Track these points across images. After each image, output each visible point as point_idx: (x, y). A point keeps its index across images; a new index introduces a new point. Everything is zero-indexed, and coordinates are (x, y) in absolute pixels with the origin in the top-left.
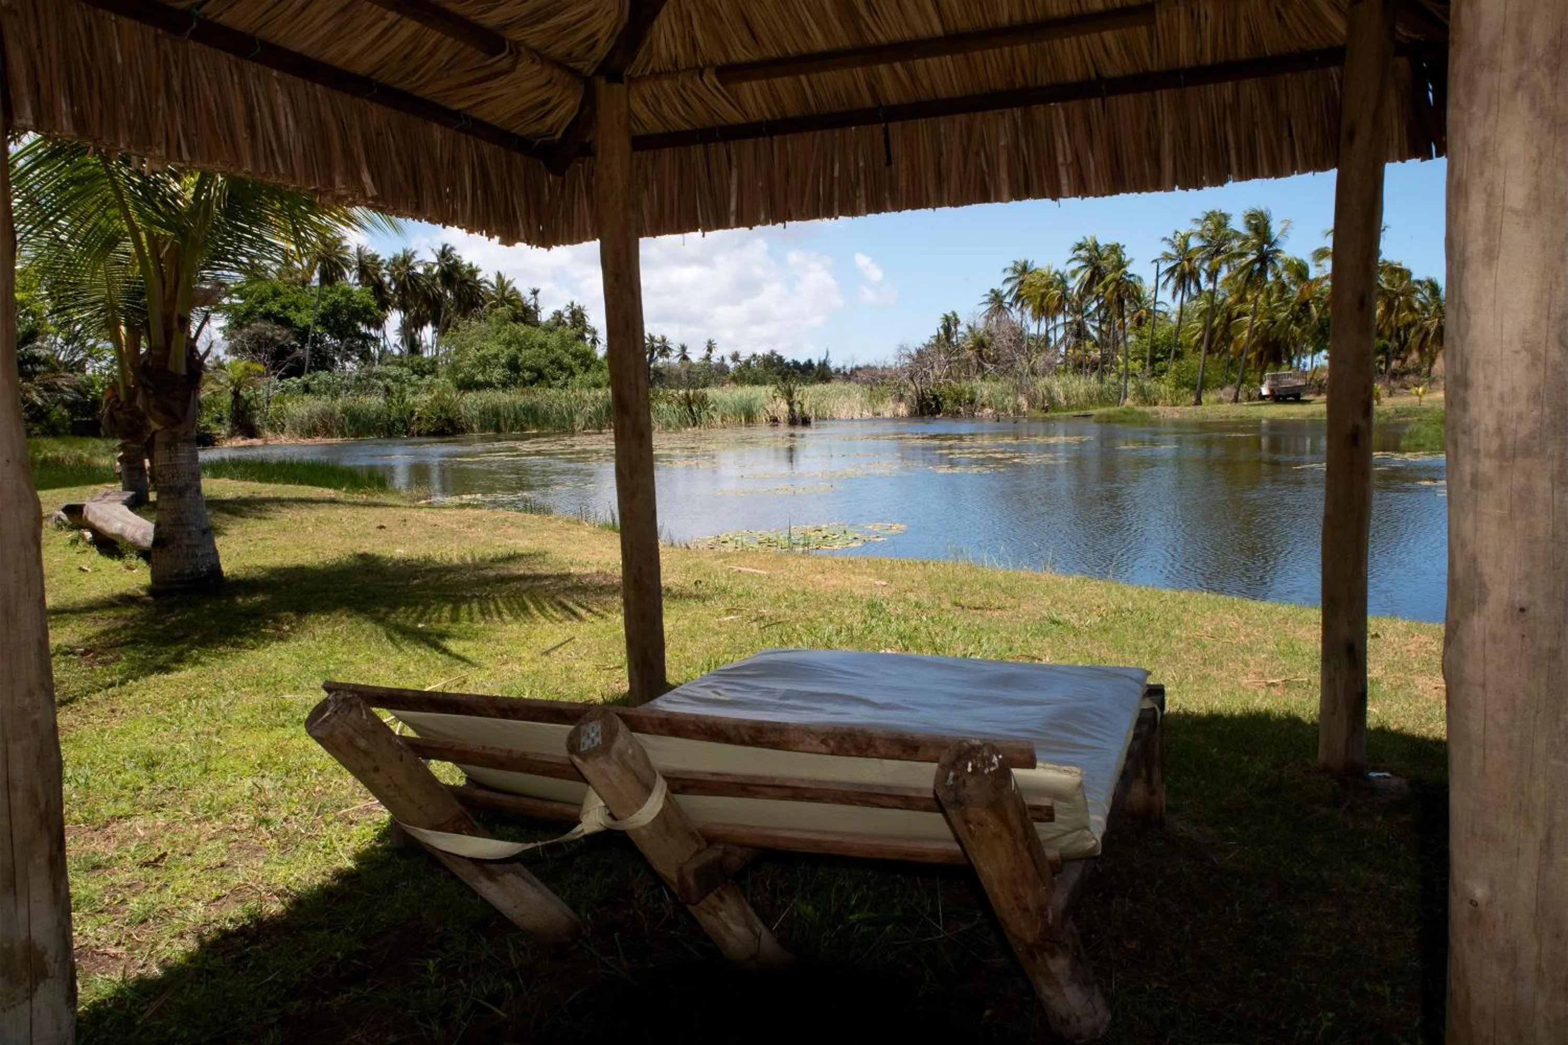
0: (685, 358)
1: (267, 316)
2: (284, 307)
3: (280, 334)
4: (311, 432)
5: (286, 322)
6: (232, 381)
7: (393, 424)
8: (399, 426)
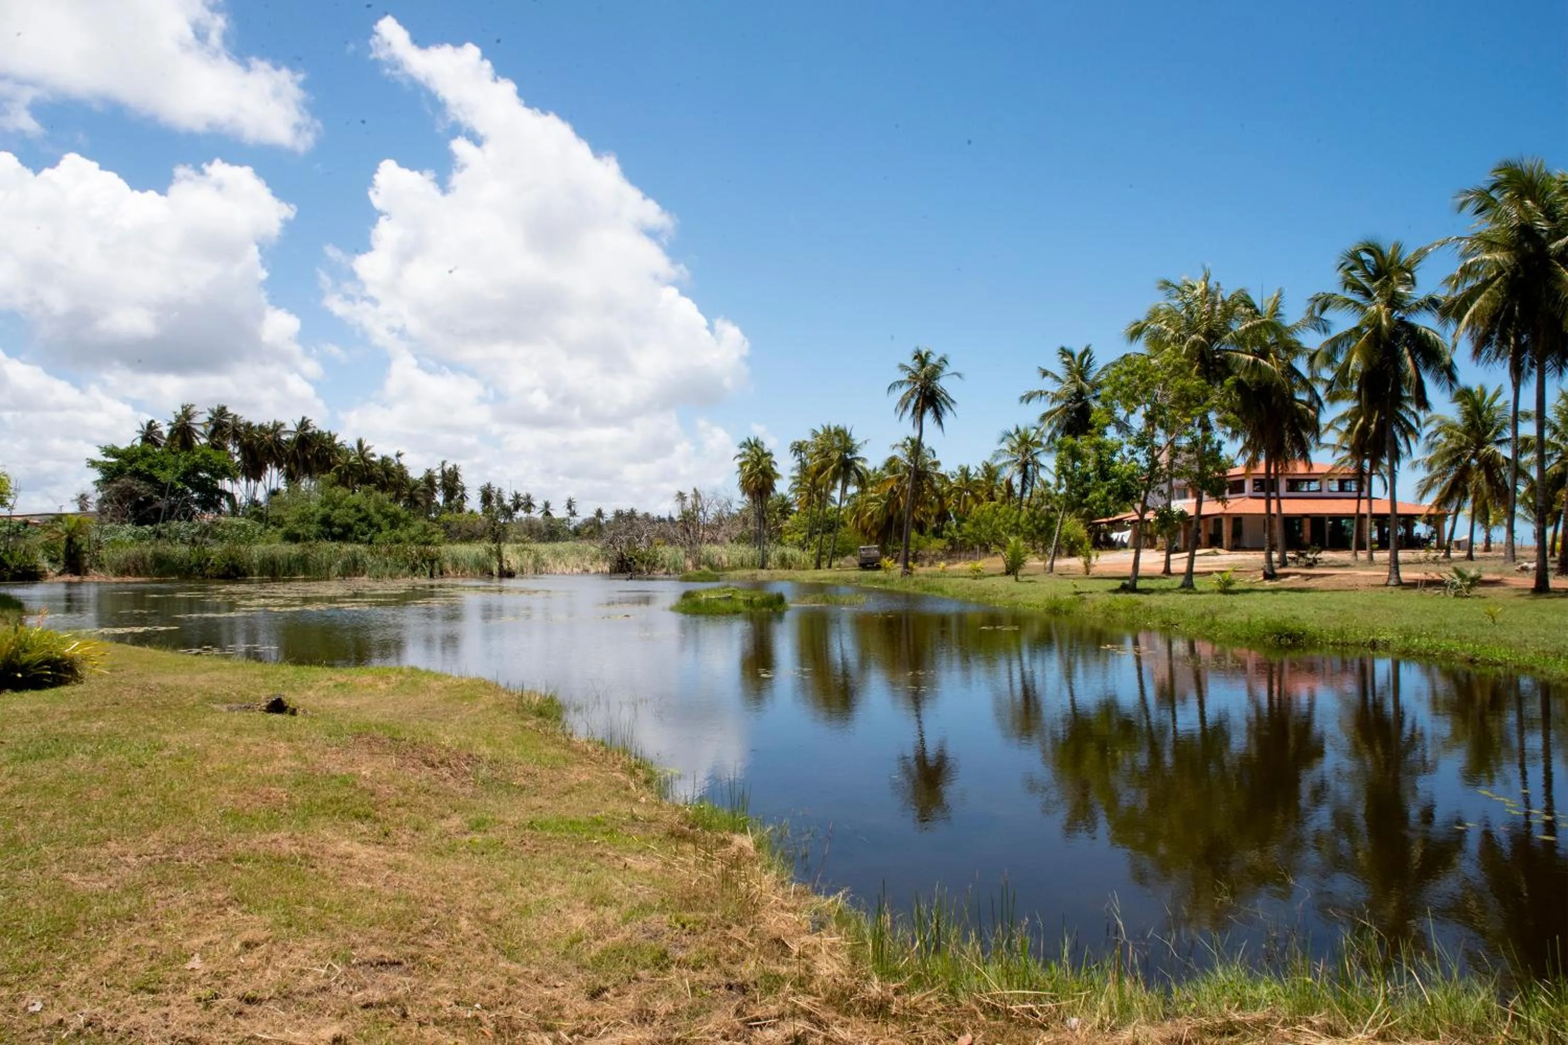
0: (548, 514)
1: (137, 474)
2: (151, 466)
3: (142, 488)
4: (124, 572)
5: (151, 479)
6: (67, 531)
7: (191, 569)
8: (196, 570)
